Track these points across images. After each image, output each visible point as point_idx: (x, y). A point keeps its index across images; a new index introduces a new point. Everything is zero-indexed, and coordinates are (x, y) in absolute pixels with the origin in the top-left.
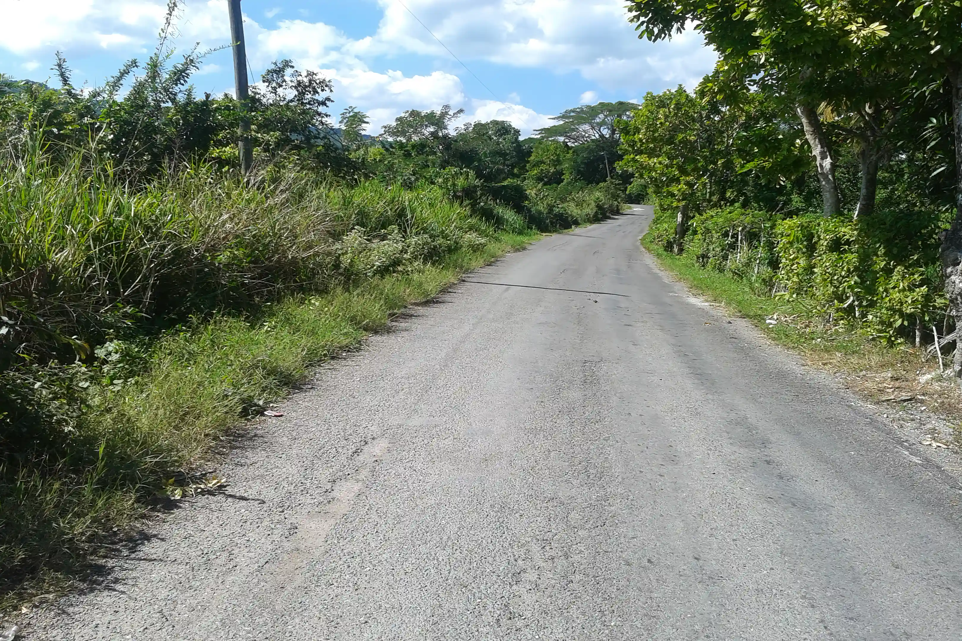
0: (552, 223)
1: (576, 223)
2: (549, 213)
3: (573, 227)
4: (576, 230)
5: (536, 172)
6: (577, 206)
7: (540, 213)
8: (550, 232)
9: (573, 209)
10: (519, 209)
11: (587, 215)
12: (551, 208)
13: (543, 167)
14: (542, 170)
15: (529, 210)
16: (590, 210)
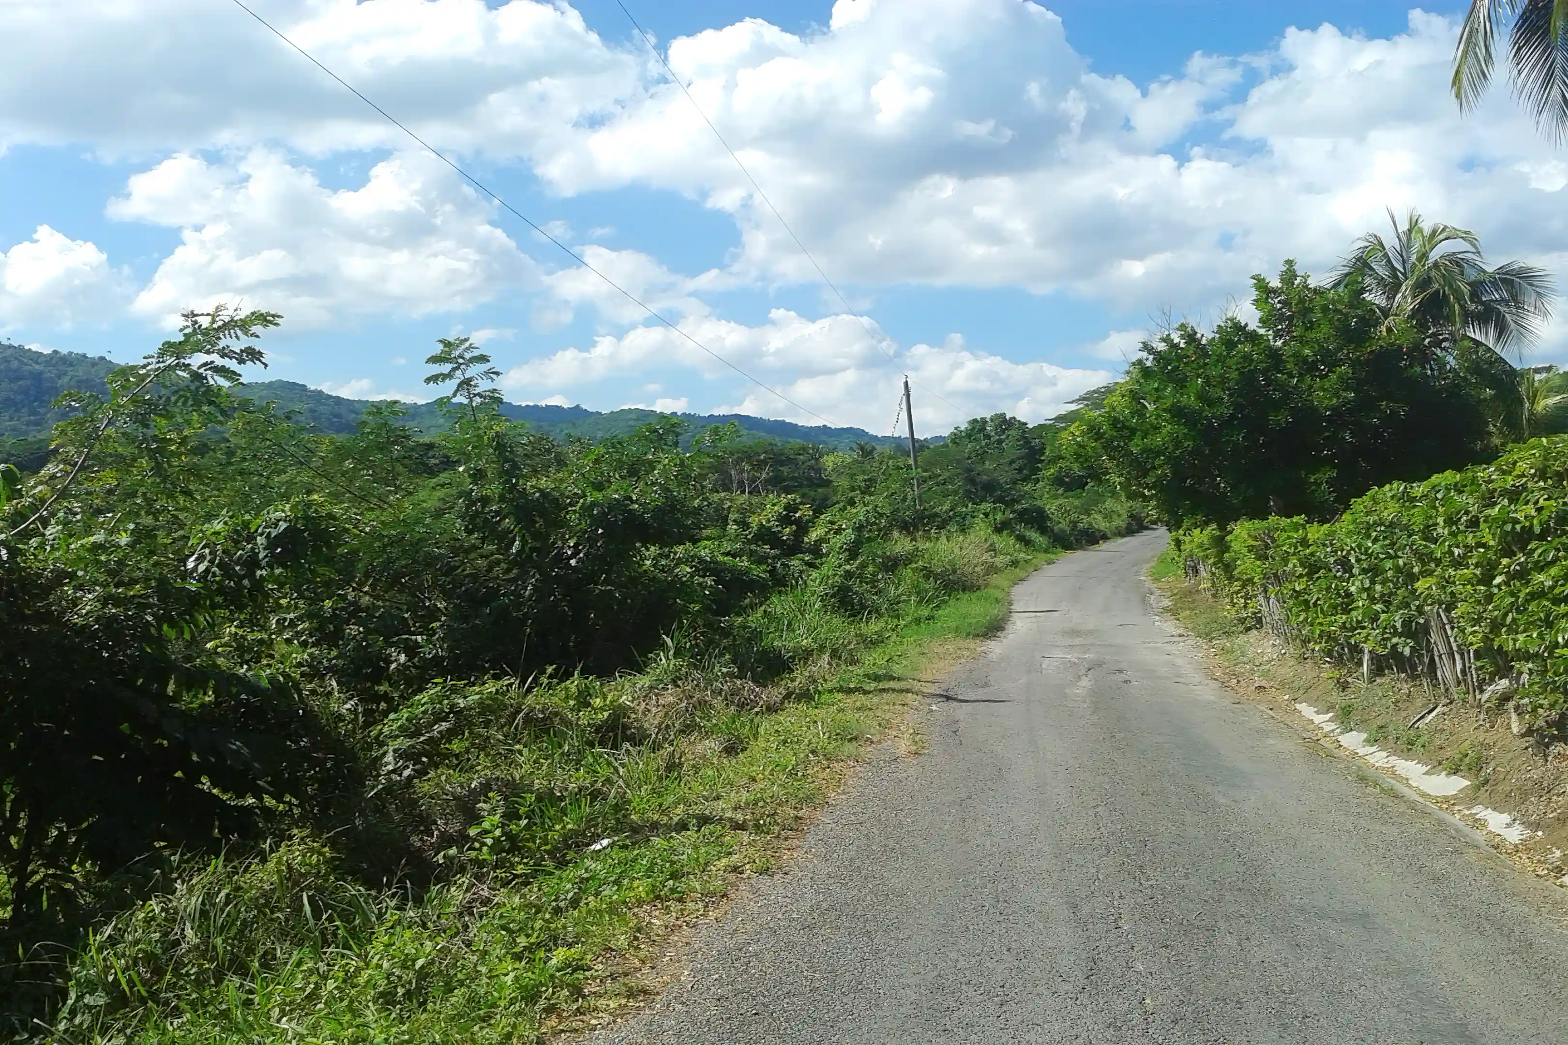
0: (1077, 540)
1: (1105, 538)
2: (1072, 530)
3: (1101, 542)
4: (1104, 546)
5: (1052, 471)
6: (1104, 518)
7: (1064, 531)
8: (1075, 549)
9: (1100, 523)
10: (1043, 530)
11: (1117, 528)
12: (1074, 523)
13: (1061, 464)
14: (1061, 467)
15: (1052, 530)
16: (1120, 522)
